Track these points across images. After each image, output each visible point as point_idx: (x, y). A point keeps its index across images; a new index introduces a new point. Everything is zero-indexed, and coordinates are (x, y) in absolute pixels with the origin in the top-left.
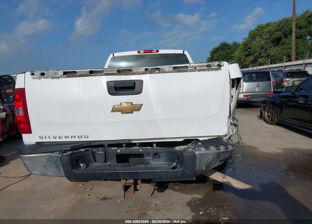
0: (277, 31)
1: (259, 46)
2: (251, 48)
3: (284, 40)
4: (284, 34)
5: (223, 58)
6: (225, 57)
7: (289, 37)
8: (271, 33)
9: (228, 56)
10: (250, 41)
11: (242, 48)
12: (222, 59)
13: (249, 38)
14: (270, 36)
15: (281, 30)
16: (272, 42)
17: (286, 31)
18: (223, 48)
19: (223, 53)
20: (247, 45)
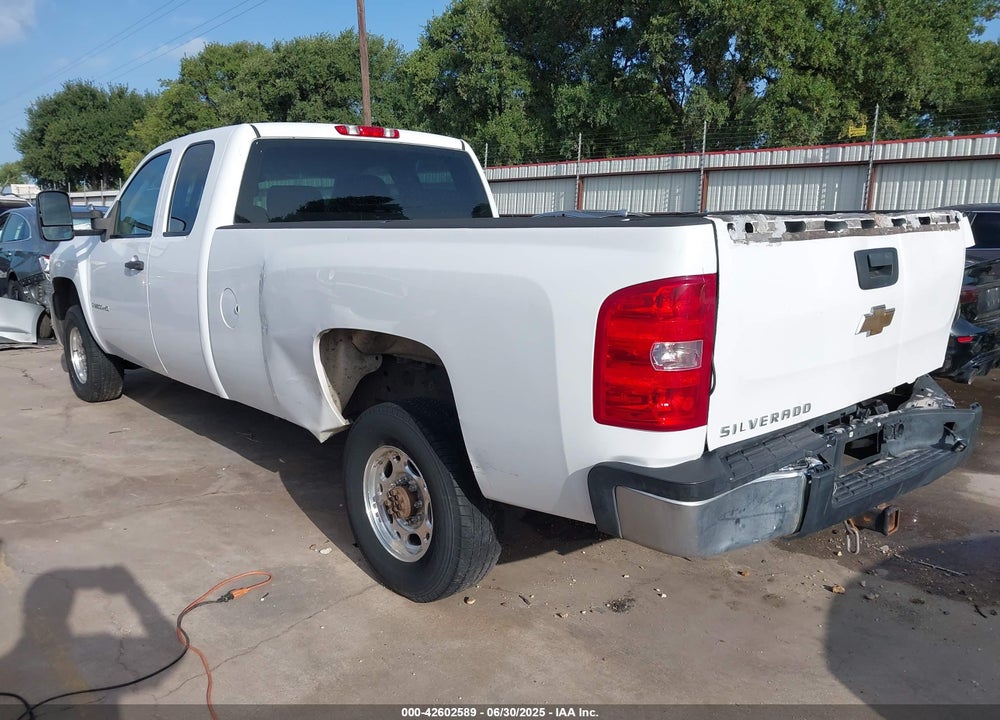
0: (279, 76)
1: (228, 115)
2: (196, 118)
3: (299, 104)
4: (301, 89)
5: (83, 140)
6: (90, 137)
7: (313, 99)
8: (260, 79)
9: (102, 134)
10: (189, 94)
11: (166, 114)
12: (79, 141)
13: (182, 82)
14: (259, 87)
15: (290, 75)
16: (267, 107)
17: (305, 81)
18: (79, 103)
19: (79, 120)
20: (179, 105)
